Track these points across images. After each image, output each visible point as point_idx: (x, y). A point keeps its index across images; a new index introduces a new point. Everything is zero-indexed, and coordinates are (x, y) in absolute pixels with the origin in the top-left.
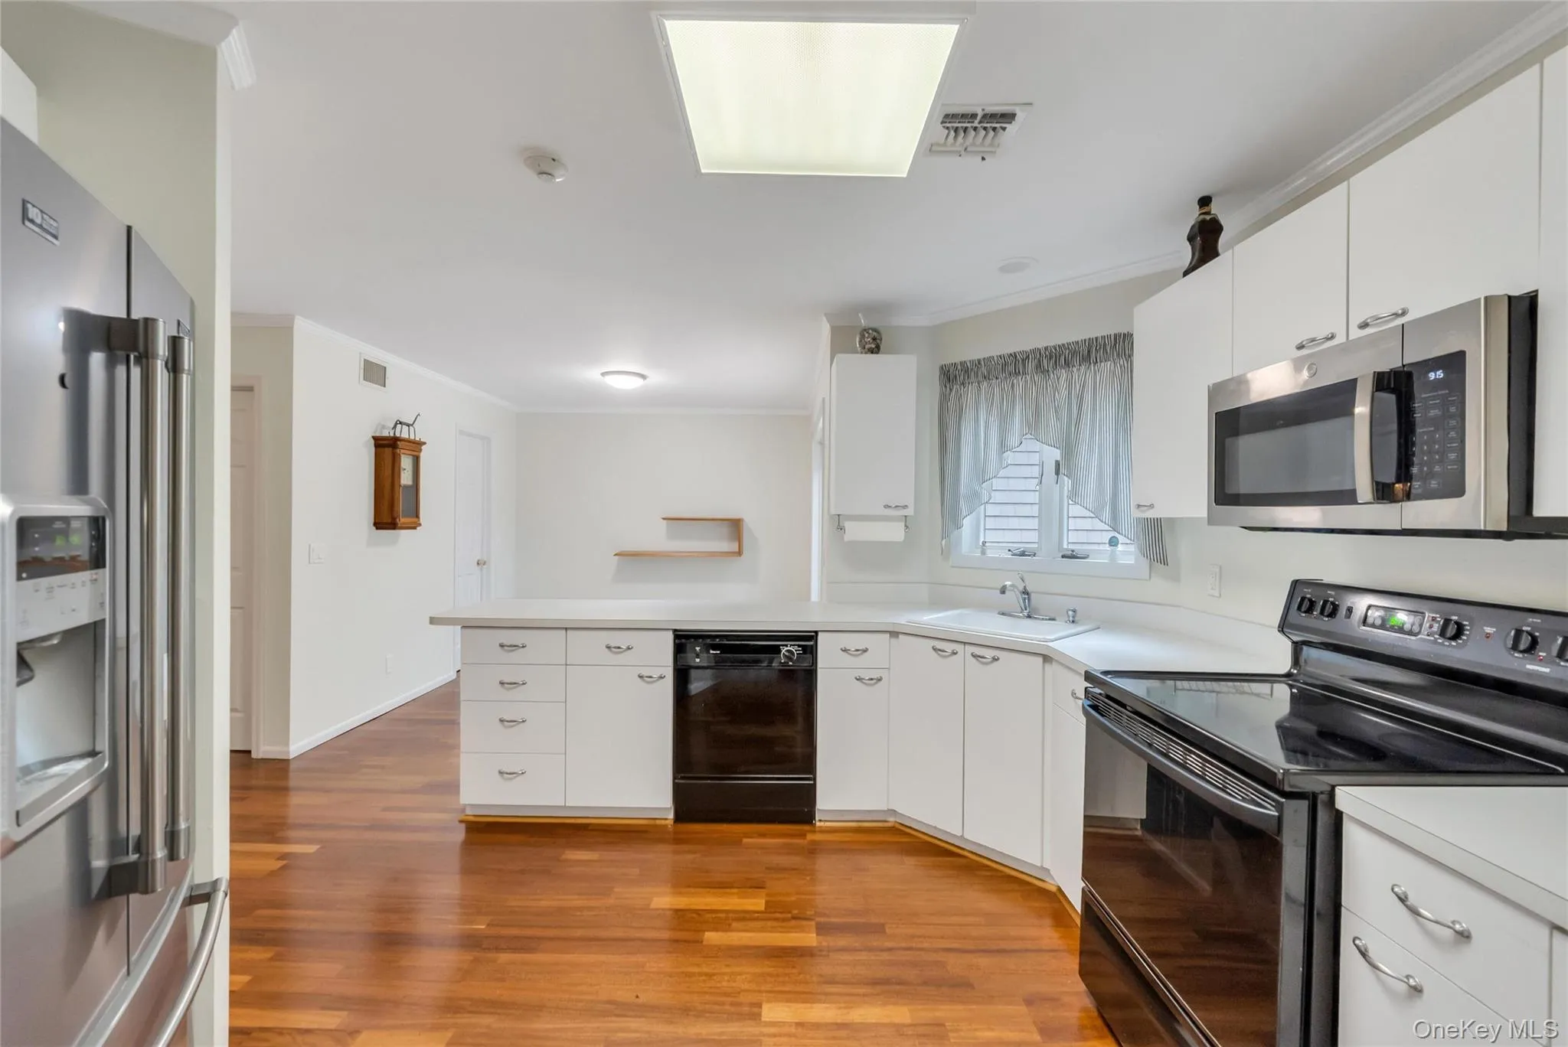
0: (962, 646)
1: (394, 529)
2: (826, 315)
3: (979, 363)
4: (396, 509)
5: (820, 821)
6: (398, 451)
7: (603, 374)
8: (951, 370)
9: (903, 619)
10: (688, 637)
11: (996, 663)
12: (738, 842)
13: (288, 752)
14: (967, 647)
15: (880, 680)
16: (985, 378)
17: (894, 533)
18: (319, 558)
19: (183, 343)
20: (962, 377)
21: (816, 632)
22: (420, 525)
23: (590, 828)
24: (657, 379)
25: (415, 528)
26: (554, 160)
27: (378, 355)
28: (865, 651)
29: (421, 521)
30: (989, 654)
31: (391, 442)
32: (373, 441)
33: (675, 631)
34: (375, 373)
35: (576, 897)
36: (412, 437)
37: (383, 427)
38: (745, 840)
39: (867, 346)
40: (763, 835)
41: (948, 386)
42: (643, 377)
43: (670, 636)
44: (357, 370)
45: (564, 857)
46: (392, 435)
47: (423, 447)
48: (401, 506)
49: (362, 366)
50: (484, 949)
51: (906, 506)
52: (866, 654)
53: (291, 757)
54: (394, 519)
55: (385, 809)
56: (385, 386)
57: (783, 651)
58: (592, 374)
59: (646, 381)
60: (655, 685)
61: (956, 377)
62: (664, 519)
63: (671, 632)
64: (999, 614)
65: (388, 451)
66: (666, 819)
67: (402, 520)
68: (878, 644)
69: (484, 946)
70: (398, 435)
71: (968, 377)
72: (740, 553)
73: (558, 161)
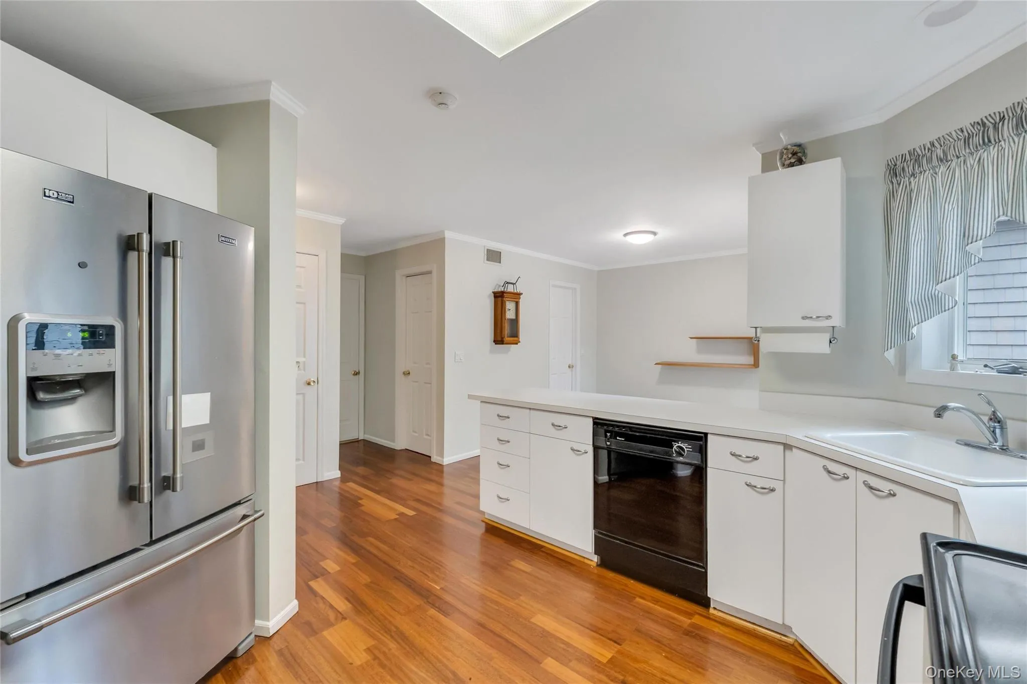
0: (853, 471)
1: (503, 344)
2: (754, 145)
3: (933, 144)
4: (503, 333)
5: (715, 608)
6: (504, 299)
7: (625, 235)
8: (898, 163)
9: (798, 433)
10: (603, 425)
11: (892, 499)
12: (630, 598)
13: (443, 462)
14: (859, 473)
15: (773, 490)
16: (942, 161)
17: (819, 345)
18: (461, 360)
19: (177, 243)
20: (911, 168)
21: (706, 434)
22: (519, 342)
23: (543, 549)
24: (665, 233)
25: (517, 344)
26: (440, 93)
27: (495, 246)
28: (756, 459)
29: (520, 340)
30: (886, 486)
31: (501, 294)
32: (493, 294)
33: (595, 419)
34: (494, 256)
35: (497, 592)
36: (515, 291)
37: (500, 286)
38: (638, 600)
39: (788, 162)
40: (656, 601)
41: (894, 181)
42: (655, 234)
43: (590, 422)
44: (483, 255)
45: (513, 563)
46: (503, 290)
47: (521, 296)
48: (507, 330)
49: (486, 253)
50: (428, 602)
51: (830, 316)
52: (756, 462)
53: (444, 464)
54: (502, 338)
55: (459, 503)
56: (500, 263)
57: (675, 447)
58: (617, 236)
59: (656, 237)
60: (581, 457)
61: (903, 169)
62: (691, 338)
63: (591, 419)
64: (958, 442)
65: (500, 299)
66: (592, 560)
67: (507, 339)
68: (771, 455)
69: (429, 600)
70: (505, 290)
71: (919, 166)
72: (756, 365)
73: (444, 93)
